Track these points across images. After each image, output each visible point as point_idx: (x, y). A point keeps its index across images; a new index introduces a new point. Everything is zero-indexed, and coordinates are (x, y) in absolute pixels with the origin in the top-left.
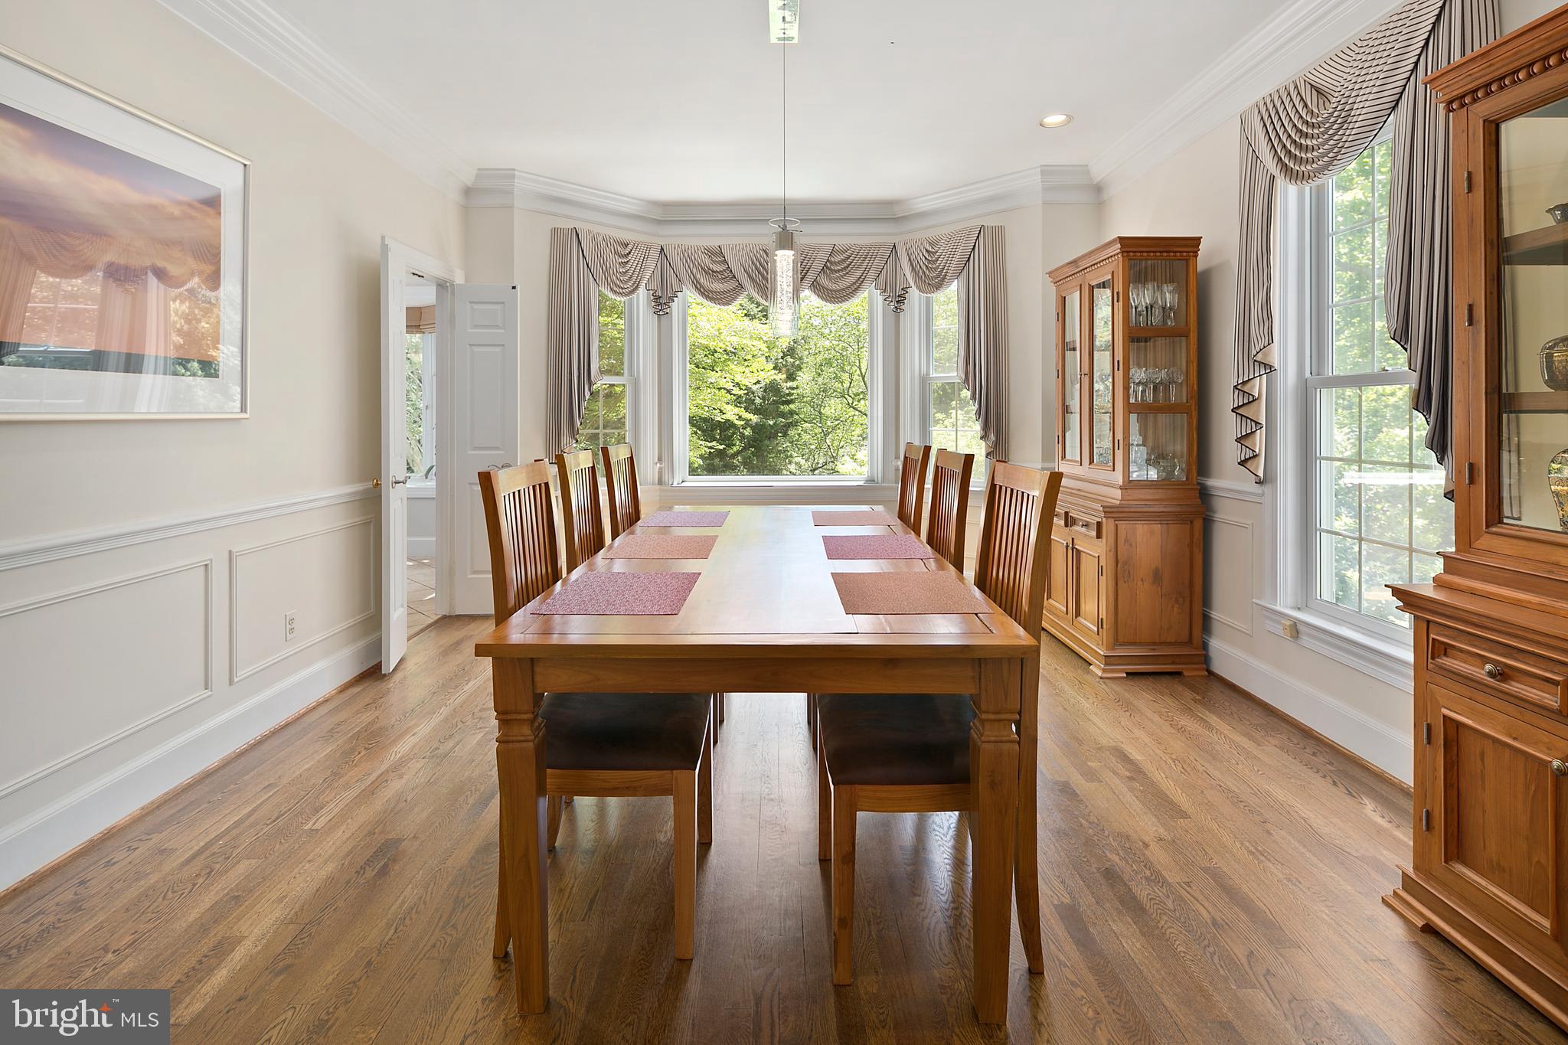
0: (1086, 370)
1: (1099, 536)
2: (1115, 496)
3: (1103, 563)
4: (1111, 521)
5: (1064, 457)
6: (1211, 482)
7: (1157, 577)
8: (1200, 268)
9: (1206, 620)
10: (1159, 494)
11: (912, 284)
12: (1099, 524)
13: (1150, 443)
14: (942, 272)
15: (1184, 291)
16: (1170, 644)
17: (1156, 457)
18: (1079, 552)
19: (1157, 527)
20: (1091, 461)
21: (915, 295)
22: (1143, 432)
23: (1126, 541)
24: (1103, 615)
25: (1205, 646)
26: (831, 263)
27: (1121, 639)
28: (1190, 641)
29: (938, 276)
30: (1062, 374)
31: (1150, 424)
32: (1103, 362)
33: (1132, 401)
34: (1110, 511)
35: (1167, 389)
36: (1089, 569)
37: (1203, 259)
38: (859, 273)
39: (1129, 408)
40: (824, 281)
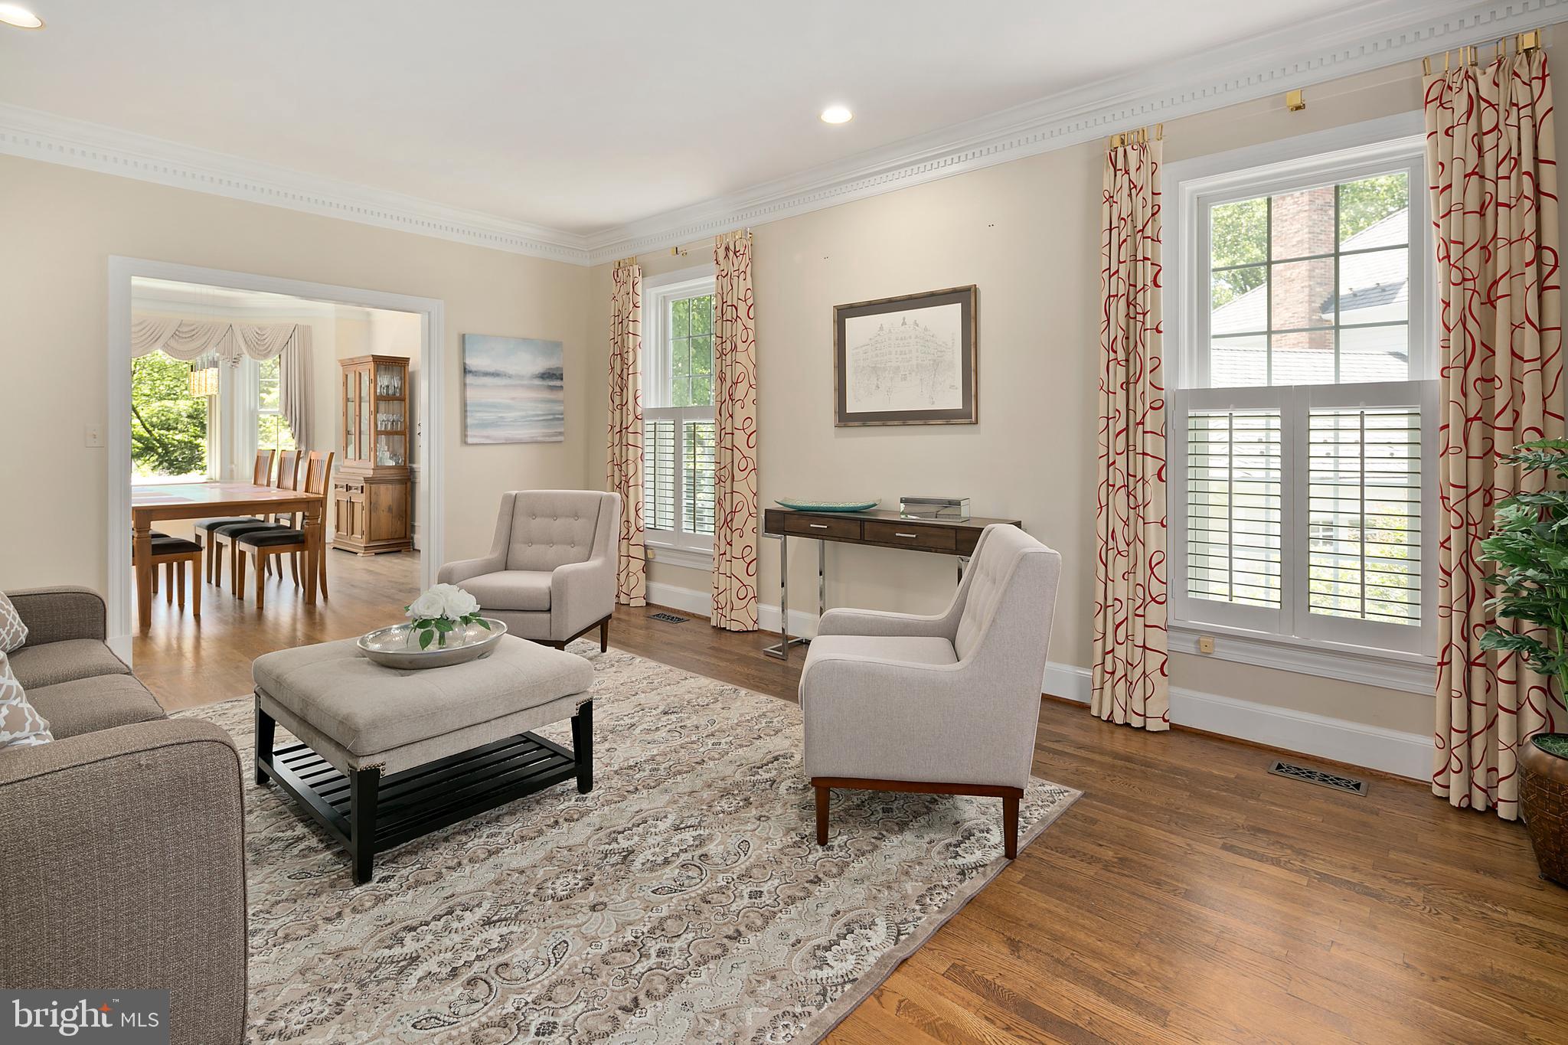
0: (358, 413)
1: (362, 492)
2: (370, 473)
3: (364, 504)
4: (368, 485)
5: (346, 457)
6: (414, 466)
7: (390, 509)
8: (410, 370)
9: (413, 527)
10: (396, 471)
11: (245, 351)
12: (362, 487)
13: (391, 449)
14: (267, 348)
15: (403, 379)
16: (397, 539)
17: (393, 455)
18: (353, 503)
19: (390, 486)
20: (360, 458)
21: (247, 359)
22: (388, 444)
23: (375, 493)
24: (364, 529)
25: (412, 538)
26: (179, 332)
27: (373, 539)
28: (406, 537)
29: (266, 350)
30: (346, 414)
31: (391, 440)
32: (365, 407)
33: (379, 429)
34: (366, 480)
35: (397, 424)
36: (358, 508)
37: (411, 368)
38: (203, 340)
39: (378, 433)
40: (173, 343)
